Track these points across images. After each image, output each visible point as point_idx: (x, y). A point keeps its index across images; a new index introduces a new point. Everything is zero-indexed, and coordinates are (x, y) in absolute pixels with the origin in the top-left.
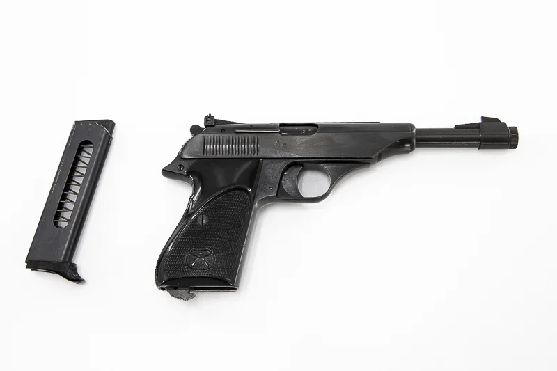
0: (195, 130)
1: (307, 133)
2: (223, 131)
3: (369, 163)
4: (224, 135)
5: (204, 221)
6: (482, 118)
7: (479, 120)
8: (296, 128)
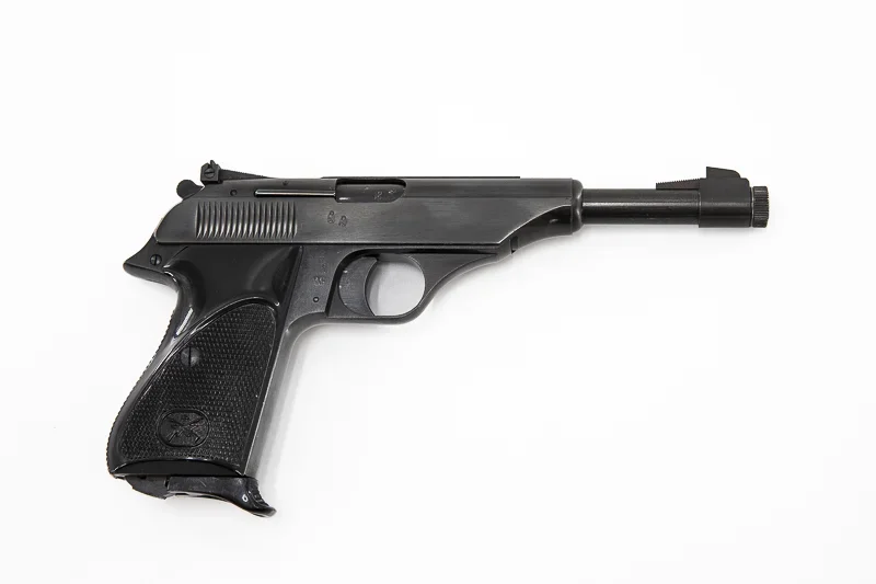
0: (185, 188)
1: (386, 197)
2: (233, 192)
3: (496, 254)
4: (235, 200)
5: (194, 359)
6: (709, 169)
7: (703, 175)
8: (368, 187)
